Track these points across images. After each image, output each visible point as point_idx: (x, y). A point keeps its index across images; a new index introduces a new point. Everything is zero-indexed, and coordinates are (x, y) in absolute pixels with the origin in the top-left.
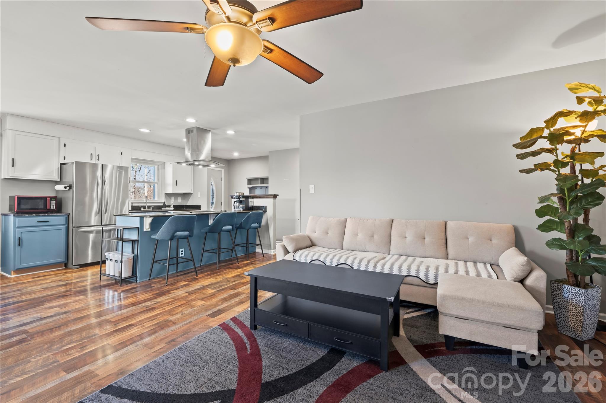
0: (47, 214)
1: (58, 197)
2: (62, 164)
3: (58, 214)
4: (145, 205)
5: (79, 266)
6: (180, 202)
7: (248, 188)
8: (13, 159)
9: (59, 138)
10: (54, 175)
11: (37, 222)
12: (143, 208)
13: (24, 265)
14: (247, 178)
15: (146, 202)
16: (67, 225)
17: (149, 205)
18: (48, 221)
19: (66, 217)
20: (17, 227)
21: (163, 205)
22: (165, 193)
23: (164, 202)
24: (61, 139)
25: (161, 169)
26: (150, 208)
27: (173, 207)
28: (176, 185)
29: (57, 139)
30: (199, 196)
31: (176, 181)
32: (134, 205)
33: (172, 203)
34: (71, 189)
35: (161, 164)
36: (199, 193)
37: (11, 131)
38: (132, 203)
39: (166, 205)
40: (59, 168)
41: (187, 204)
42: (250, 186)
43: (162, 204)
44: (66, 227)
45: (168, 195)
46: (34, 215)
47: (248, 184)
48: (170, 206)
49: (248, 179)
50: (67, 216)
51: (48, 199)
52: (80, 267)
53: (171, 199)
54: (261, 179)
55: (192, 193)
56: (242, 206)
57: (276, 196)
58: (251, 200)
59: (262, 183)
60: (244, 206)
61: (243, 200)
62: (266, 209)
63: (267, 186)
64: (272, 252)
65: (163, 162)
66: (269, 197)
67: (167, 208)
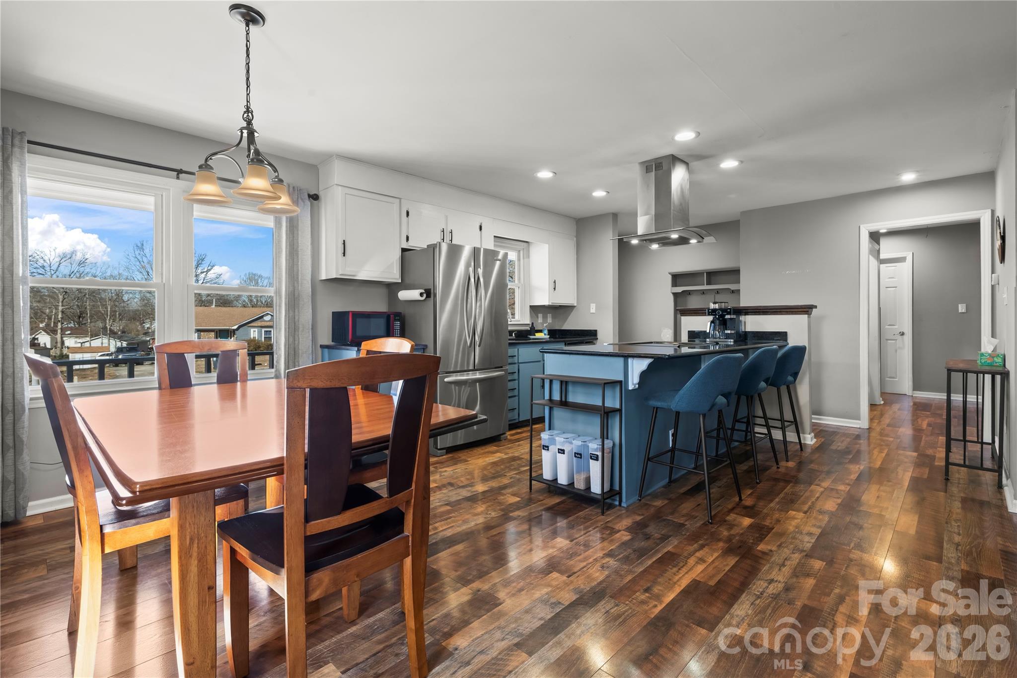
1: (402, 314)
2: (404, 250)
5: (445, 451)
6: (550, 322)
7: (673, 293)
8: (344, 241)
10: (395, 272)
14: (669, 273)
21: (531, 328)
22: (530, 306)
23: (531, 324)
24: (401, 201)
25: (524, 258)
26: (513, 336)
27: (547, 333)
28: (555, 288)
29: (398, 202)
30: (593, 311)
31: (554, 282)
33: (543, 325)
34: (430, 297)
35: (523, 249)
36: (593, 306)
37: (340, 187)
39: (535, 329)
40: (400, 257)
41: (563, 325)
42: (679, 289)
43: (528, 328)
45: (535, 310)
47: (672, 286)
48: (540, 331)
49: (672, 275)
51: (391, 316)
52: (447, 453)
53: (538, 317)
54: (707, 273)
55: (575, 305)
56: (729, 332)
57: (806, 310)
58: (742, 318)
59: (709, 283)
60: (733, 332)
61: (731, 319)
62: (786, 340)
63: (733, 287)
64: (809, 439)
65: (527, 242)
66: (795, 311)
67: (538, 335)
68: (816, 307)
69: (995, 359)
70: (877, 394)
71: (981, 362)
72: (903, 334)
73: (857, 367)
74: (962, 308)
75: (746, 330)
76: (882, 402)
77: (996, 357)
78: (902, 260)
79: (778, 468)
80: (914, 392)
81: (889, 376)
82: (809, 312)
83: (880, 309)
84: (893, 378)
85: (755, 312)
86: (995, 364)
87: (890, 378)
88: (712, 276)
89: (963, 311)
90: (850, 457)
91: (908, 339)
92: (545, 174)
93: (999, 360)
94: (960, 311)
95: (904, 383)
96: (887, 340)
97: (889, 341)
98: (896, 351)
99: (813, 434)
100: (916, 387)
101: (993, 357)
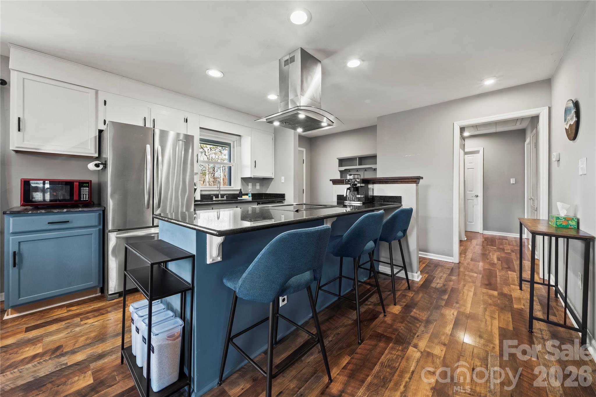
0: (65, 210)
1: (92, 182)
2: (101, 132)
3: (85, 209)
4: (218, 193)
5: (118, 295)
6: (258, 189)
7: (340, 171)
8: (19, 118)
9: (97, 92)
10: (89, 149)
11: (49, 223)
12: (215, 198)
13: (24, 299)
14: (337, 159)
15: (218, 189)
16: (101, 227)
17: (222, 193)
18: (68, 222)
19: (100, 214)
20: (13, 233)
22: (241, 178)
23: (241, 190)
24: (99, 92)
25: (237, 147)
26: (224, 198)
27: (251, 196)
28: (255, 166)
29: (94, 91)
30: (283, 181)
31: (255, 162)
32: (204, 193)
33: (250, 190)
35: (237, 140)
36: (283, 178)
38: (201, 190)
39: (243, 193)
40: (96, 137)
41: (266, 191)
42: (343, 168)
43: (238, 192)
44: (99, 229)
45: (245, 180)
46: (43, 211)
47: (339, 167)
48: (247, 194)
49: (339, 160)
50: (101, 212)
51: (76, 184)
53: (248, 185)
54: (359, 158)
55: (273, 178)
56: (359, 196)
57: (415, 180)
58: (370, 186)
59: (360, 164)
60: (362, 196)
61: (361, 186)
62: (400, 202)
63: (373, 166)
64: (416, 277)
65: (239, 136)
66: (407, 181)
67: (244, 197)
68: (422, 178)
69: (570, 222)
70: (463, 234)
71: (556, 224)
72: (477, 196)
73: (451, 220)
74: (513, 181)
75: (374, 195)
76: (466, 239)
77: (571, 220)
78: (477, 152)
79: (385, 316)
80: (484, 231)
81: (469, 221)
82: (417, 182)
83: (465, 181)
84: (471, 222)
85: (380, 182)
86: (570, 227)
87: (469, 222)
88: (362, 160)
89: (513, 183)
90: (446, 297)
91: (480, 199)
92: (214, 73)
93: (573, 223)
94: (511, 183)
95: (478, 227)
96: (468, 200)
97: (469, 201)
98: (473, 206)
99: (419, 272)
100: (485, 228)
101: (568, 221)
